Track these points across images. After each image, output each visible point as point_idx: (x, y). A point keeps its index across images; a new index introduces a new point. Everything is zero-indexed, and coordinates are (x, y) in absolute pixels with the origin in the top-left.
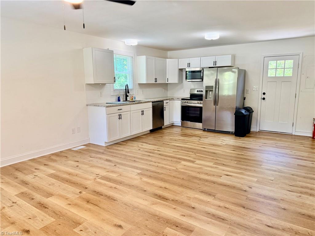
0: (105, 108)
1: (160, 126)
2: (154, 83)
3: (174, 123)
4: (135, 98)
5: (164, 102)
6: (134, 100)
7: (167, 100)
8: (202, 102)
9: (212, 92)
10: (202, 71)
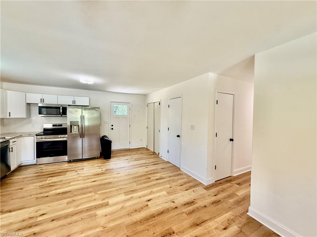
3: (22, 163)
5: (10, 142)
7: (14, 138)
9: (77, 126)
10: (61, 108)
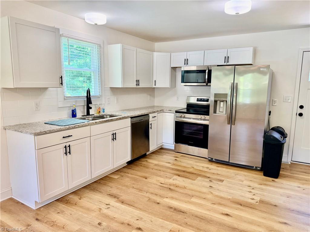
0: (33, 136)
1: (143, 153)
2: (135, 86)
3: (163, 145)
4: (104, 109)
5: (149, 115)
6: (102, 113)
7: (154, 112)
8: (207, 117)
9: (225, 102)
10: (207, 71)
